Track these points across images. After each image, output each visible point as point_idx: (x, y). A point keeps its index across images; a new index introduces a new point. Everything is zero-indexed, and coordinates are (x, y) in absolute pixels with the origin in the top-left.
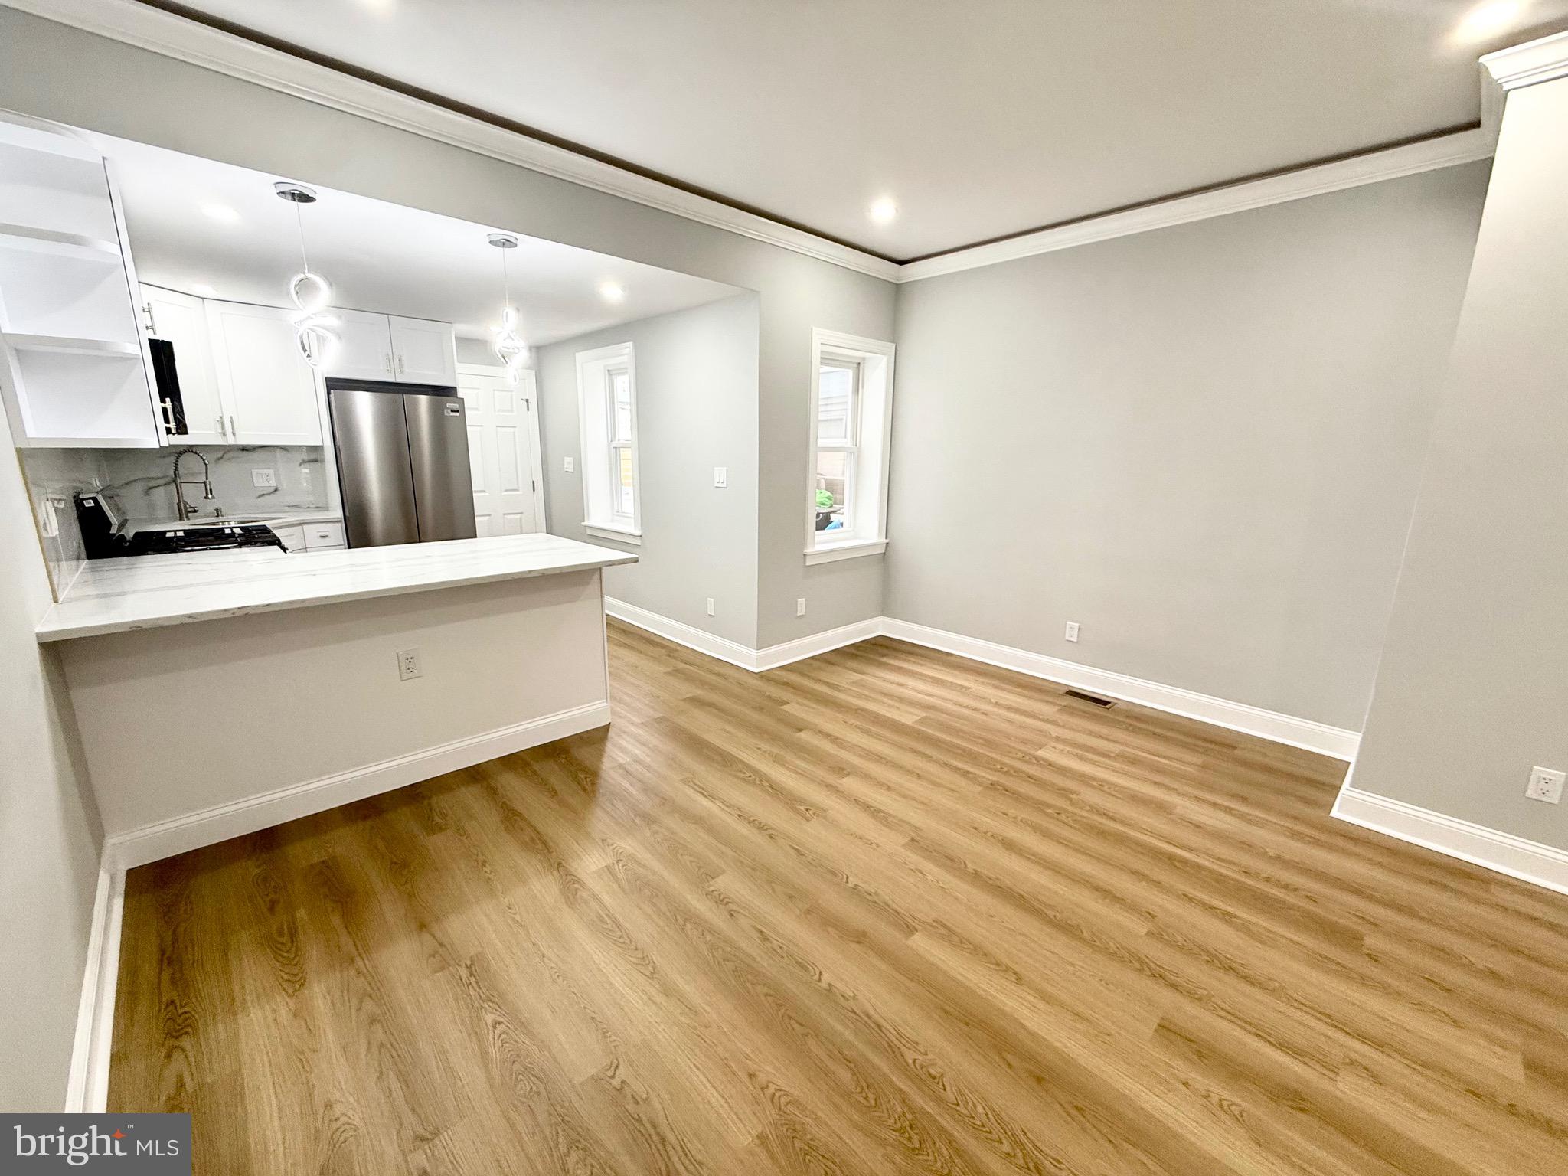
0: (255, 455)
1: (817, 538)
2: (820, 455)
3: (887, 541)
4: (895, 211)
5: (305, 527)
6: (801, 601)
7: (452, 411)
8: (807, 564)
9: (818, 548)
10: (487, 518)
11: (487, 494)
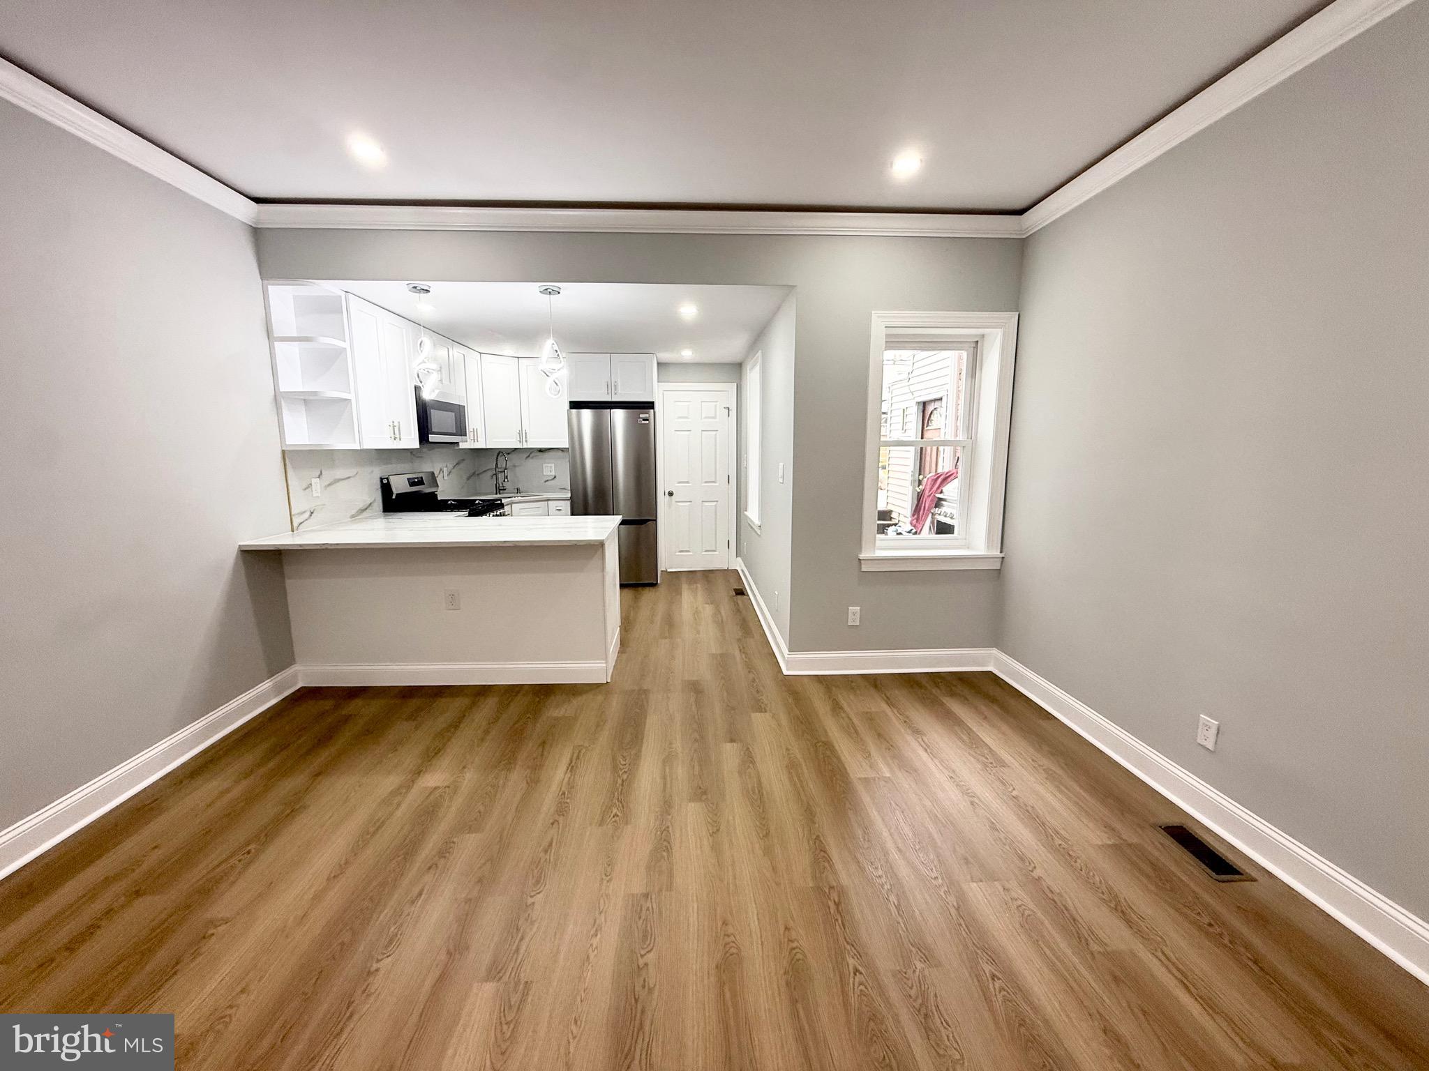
0: (547, 455)
1: (878, 543)
2: (884, 451)
3: (1002, 555)
4: (919, 161)
5: (549, 502)
6: (854, 610)
7: (644, 420)
8: (863, 570)
9: (880, 554)
10: (689, 503)
11: (690, 484)
